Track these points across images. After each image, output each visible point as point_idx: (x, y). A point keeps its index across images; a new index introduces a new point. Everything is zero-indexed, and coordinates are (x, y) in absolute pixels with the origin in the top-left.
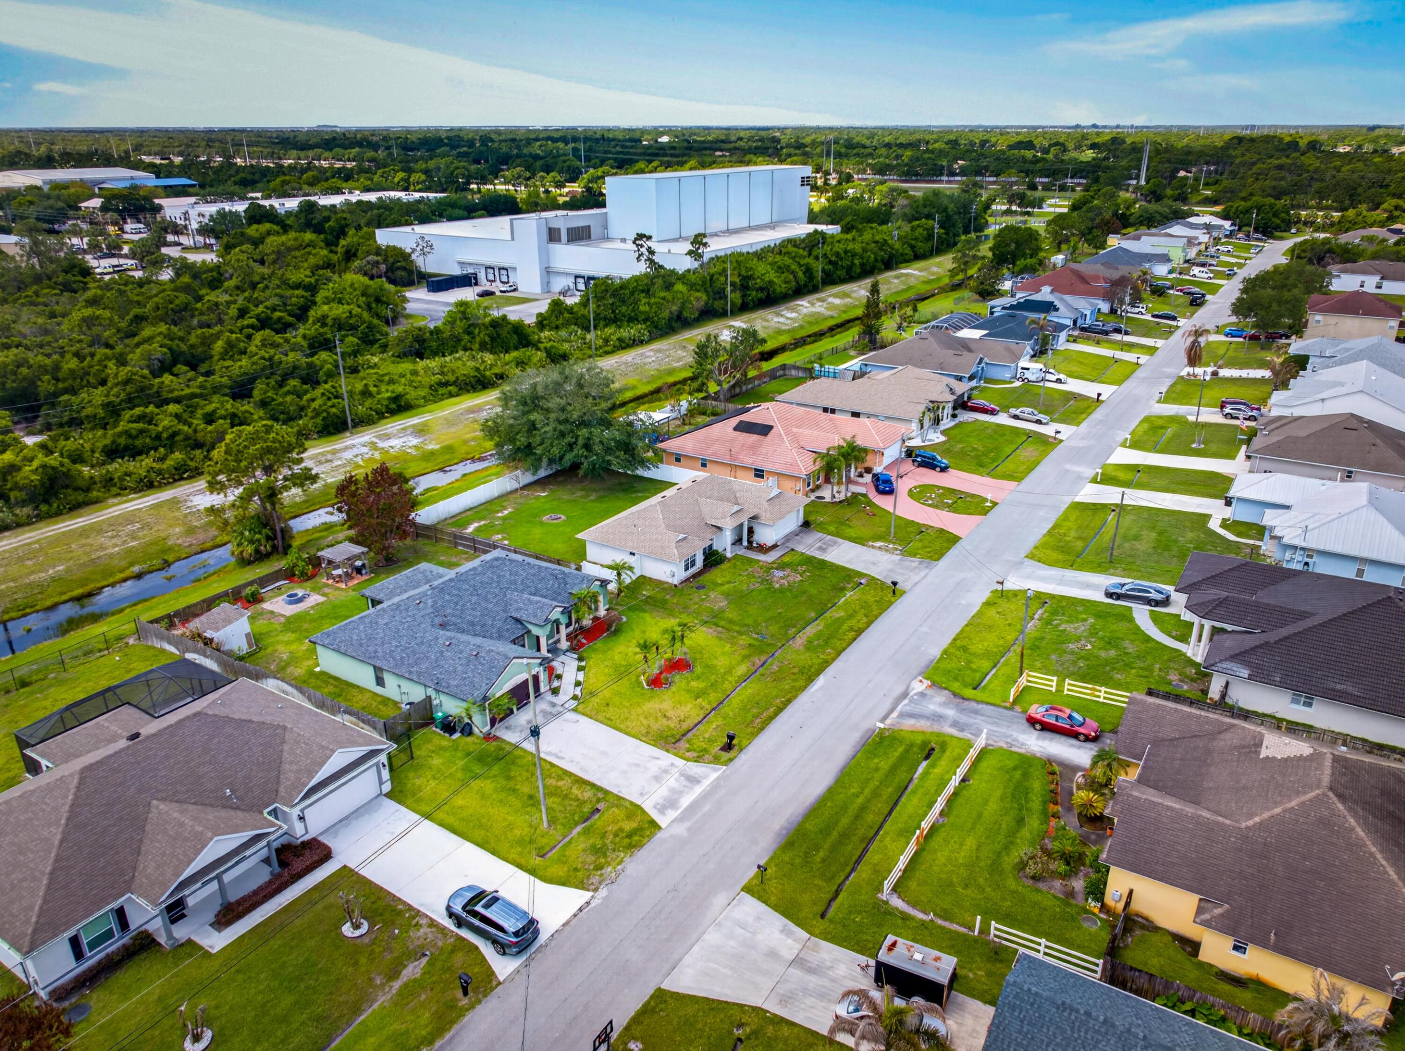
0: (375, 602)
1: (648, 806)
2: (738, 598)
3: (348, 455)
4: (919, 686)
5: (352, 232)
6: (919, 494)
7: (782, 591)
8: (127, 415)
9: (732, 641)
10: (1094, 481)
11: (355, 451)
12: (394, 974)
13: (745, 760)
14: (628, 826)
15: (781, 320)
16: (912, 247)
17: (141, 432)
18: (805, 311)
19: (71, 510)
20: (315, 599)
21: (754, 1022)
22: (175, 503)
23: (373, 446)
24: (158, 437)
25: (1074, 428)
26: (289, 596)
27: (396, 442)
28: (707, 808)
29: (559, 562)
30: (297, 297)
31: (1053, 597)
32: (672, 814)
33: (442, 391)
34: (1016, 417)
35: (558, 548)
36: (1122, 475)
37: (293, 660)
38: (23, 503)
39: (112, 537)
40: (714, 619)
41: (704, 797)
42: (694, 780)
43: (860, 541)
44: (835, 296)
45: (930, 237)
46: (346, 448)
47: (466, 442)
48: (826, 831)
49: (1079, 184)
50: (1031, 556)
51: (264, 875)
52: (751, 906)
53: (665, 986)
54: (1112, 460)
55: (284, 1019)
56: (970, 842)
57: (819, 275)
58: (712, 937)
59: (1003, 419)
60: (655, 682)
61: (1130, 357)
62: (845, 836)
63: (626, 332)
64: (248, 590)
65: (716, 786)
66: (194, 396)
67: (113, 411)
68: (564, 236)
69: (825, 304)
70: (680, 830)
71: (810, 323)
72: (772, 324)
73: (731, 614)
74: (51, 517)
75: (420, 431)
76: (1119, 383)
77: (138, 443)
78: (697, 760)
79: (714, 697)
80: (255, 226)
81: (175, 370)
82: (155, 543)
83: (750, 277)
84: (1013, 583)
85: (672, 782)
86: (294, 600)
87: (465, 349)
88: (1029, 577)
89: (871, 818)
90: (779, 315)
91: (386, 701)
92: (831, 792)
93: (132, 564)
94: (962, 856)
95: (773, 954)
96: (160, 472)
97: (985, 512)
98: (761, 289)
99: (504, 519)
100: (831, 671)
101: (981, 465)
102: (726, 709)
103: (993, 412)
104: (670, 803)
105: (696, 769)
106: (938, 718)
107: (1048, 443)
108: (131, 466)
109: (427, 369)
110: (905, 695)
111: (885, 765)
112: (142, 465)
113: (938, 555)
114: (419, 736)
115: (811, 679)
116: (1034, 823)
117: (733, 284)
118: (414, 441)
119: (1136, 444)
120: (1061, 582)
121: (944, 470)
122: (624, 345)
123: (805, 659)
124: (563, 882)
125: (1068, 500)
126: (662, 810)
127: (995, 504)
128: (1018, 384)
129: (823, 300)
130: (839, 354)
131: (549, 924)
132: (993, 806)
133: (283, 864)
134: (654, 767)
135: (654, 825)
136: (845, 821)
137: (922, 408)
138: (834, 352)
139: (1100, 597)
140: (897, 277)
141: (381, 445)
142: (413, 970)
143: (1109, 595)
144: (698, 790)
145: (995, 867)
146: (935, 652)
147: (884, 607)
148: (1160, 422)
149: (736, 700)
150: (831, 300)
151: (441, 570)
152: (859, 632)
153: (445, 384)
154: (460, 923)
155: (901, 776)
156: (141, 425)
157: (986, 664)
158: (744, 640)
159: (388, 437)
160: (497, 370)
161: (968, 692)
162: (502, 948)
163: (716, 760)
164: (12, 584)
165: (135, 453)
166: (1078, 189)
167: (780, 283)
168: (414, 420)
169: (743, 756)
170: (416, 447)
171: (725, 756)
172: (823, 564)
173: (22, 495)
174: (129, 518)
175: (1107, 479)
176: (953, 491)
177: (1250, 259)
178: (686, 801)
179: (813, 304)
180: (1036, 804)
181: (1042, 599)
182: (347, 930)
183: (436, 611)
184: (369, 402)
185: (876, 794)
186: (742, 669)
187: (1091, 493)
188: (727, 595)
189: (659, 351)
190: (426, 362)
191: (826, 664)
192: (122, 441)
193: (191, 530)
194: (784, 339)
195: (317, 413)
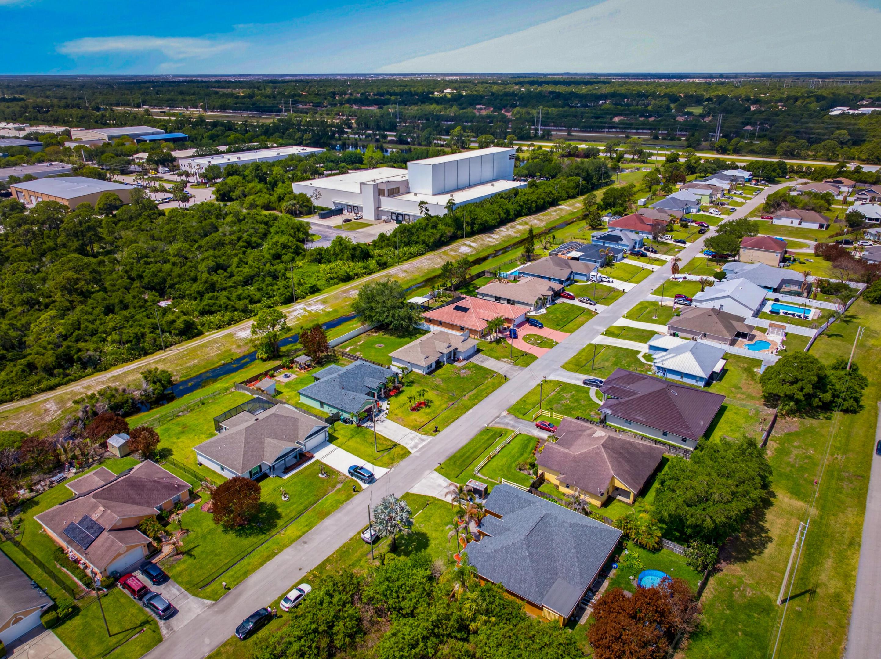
0: (317, 379)
1: (408, 447)
2: (447, 380)
3: (295, 314)
4: (504, 414)
5: (280, 184)
6: (527, 338)
7: (463, 378)
8: (207, 296)
9: (442, 396)
10: (603, 334)
11: (298, 312)
12: (334, 487)
13: (440, 435)
14: (402, 452)
15: (491, 240)
16: (567, 192)
17: (214, 304)
18: (503, 234)
20: (294, 376)
21: (432, 500)
22: (231, 335)
23: (305, 310)
24: (220, 306)
25: (606, 307)
26: (284, 375)
27: (313, 308)
28: (426, 448)
29: (381, 365)
30: (261, 228)
31: (564, 383)
32: (415, 450)
33: (331, 281)
34: (581, 301)
35: (381, 359)
36: (616, 332)
37: (290, 398)
38: (176, 335)
39: (212, 349)
40: (436, 388)
41: (426, 445)
42: (423, 440)
43: (498, 358)
44: (520, 224)
45: (578, 186)
46: (294, 311)
47: (342, 307)
48: (461, 456)
49: (684, 135)
50: (564, 367)
51: (294, 461)
52: (436, 474)
53: (410, 491)
54: (616, 324)
55: (306, 495)
56: (505, 460)
57: (512, 213)
58: (423, 481)
59: (576, 302)
60: (413, 409)
61: (649, 267)
62: (468, 457)
63: (414, 249)
64: (271, 373)
65: (429, 443)
66: (231, 287)
67: (201, 294)
68: (386, 192)
69: (514, 230)
70: (418, 454)
71: (505, 241)
72: (486, 243)
73: (443, 385)
74: (186, 340)
75: (324, 302)
76: (638, 282)
77: (213, 309)
78: (425, 434)
79: (433, 415)
80: (230, 178)
81: (218, 272)
82: (227, 351)
83: (476, 219)
84: (551, 377)
85: (416, 441)
86: (287, 377)
87: (341, 260)
88: (558, 375)
89: (477, 453)
90: (489, 237)
91: (324, 413)
92: (467, 445)
93: (220, 360)
94: (501, 463)
95: (440, 485)
96: (224, 322)
97: (552, 347)
98: (481, 224)
99: (361, 345)
100: (475, 408)
101: (558, 325)
102: (436, 419)
103: (572, 298)
104: (415, 447)
105: (424, 437)
106: (507, 424)
107: (592, 314)
108: (212, 318)
109: (324, 270)
110: (498, 417)
111: (485, 437)
112: (215, 318)
113: (527, 365)
114: (336, 424)
115: (468, 410)
116: (525, 455)
117: (467, 223)
118: (321, 307)
119: (629, 316)
120: (569, 378)
121: (541, 327)
122: (412, 256)
123: (468, 403)
124: (382, 466)
125: (588, 342)
126: (412, 448)
127: (557, 343)
128: (589, 283)
129: (513, 227)
130: (511, 264)
131: (377, 476)
132: (516, 450)
133: (300, 458)
134: (411, 436)
135: (409, 452)
136: (468, 454)
137: (536, 299)
138: (510, 262)
139: (581, 384)
140: (555, 211)
141: (308, 309)
142: (339, 486)
143: (584, 383)
144: (424, 443)
145: (510, 466)
146: (514, 402)
147: (500, 384)
148: (647, 305)
149: (441, 417)
150: (518, 227)
151: (340, 367)
152: (488, 394)
153: (332, 279)
154: (352, 475)
155: (490, 442)
156: (213, 301)
157: (530, 407)
158: (446, 396)
159: (310, 305)
160: (355, 272)
161: (521, 416)
162: (364, 481)
163: (431, 435)
165: (212, 313)
166: (683, 138)
167: (491, 220)
168: (320, 297)
169: (440, 434)
170: (322, 310)
172: (481, 368)
173: (177, 332)
174: (215, 341)
175: (609, 333)
176: (541, 337)
177: (750, 199)
178: (420, 446)
179: (508, 230)
180: (529, 450)
181: (560, 384)
182: (320, 475)
183: (341, 383)
184: (301, 288)
185: (480, 446)
186: (444, 406)
187: (600, 340)
188: (443, 380)
189: (429, 259)
190: (323, 266)
191: (475, 405)
192: (207, 308)
193: (239, 347)
194: (490, 251)
195: (281, 294)
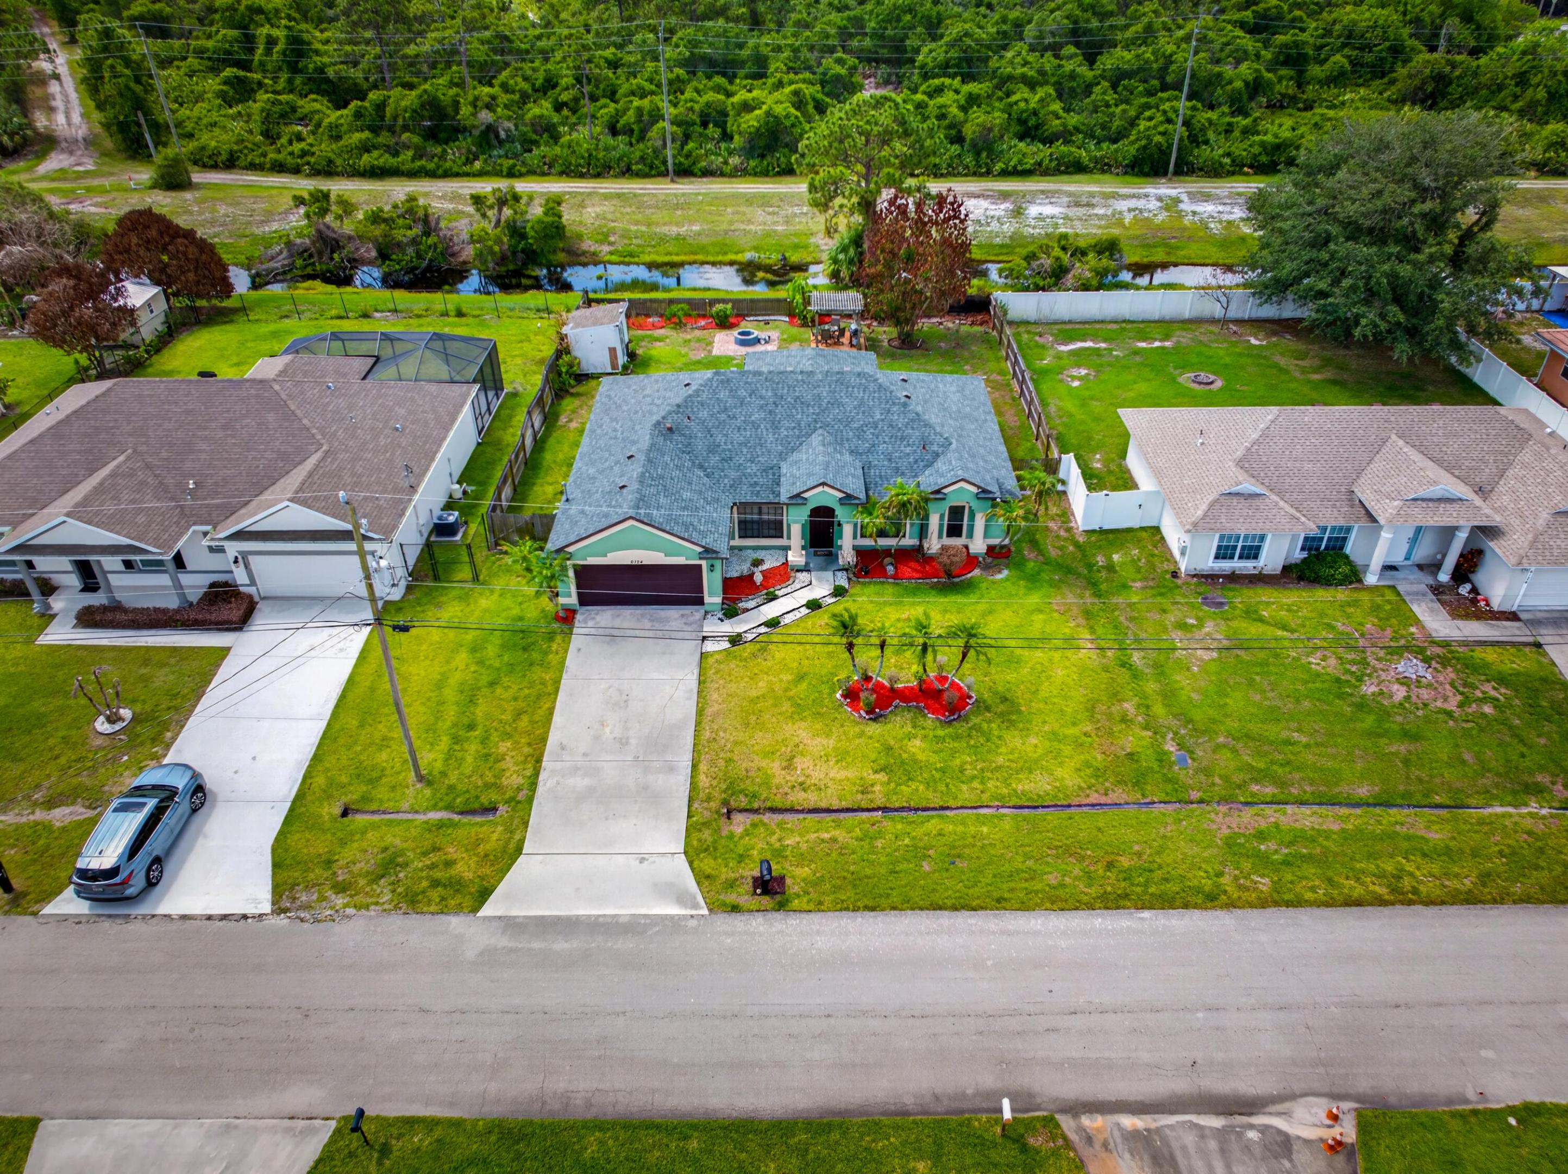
7: (1366, 703)
19: (779, 174)
26: (741, 334)
28: (561, 945)
32: (514, 907)
39: (773, 213)
64: (717, 307)
74: (755, 174)
79: (913, 791)
86: (744, 340)
131: (169, 897)
135: (476, 899)
158: (1134, 739)
164: (643, 228)
171: (743, 895)
